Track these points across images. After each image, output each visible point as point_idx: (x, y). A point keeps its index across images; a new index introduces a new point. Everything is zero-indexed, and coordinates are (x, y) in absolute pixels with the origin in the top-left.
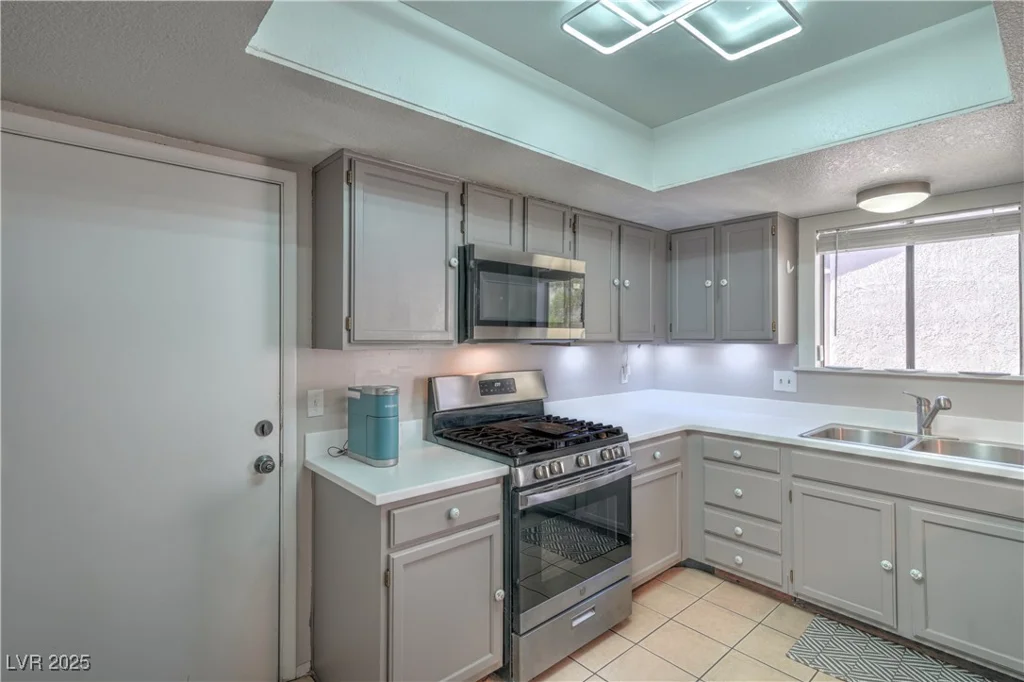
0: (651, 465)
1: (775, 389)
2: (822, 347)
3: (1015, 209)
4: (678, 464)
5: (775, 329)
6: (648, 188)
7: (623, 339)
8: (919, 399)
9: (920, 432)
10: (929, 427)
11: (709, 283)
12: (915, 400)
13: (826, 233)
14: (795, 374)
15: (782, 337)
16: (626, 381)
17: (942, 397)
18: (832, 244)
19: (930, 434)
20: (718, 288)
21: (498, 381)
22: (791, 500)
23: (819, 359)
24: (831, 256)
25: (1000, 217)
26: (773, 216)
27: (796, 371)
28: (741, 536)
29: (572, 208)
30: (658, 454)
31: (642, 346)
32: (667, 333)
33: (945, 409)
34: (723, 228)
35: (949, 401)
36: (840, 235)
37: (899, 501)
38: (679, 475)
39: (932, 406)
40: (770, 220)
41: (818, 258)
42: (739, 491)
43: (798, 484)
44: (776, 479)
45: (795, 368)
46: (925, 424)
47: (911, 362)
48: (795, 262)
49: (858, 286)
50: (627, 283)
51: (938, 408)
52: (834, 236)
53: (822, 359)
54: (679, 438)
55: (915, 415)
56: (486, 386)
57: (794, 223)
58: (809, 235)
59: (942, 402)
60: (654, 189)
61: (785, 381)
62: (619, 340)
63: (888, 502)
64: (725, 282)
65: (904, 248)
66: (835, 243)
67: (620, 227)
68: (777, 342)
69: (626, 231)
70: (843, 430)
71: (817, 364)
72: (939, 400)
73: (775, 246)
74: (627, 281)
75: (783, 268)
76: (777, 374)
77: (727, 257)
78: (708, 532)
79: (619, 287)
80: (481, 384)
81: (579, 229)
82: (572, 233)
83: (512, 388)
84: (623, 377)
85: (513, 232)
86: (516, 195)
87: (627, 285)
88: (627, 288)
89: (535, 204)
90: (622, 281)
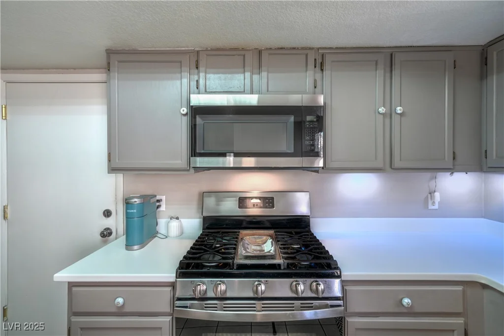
7: (397, 163)
16: (436, 207)
21: (257, 198)
29: (318, 49)
30: (407, 301)
31: (454, 174)
50: (399, 110)
54: (460, 288)
56: (244, 201)
69: (398, 57)
74: (399, 108)
79: (390, 115)
80: (241, 200)
81: (327, 66)
82: (320, 70)
83: (271, 205)
84: (430, 202)
85: (246, 80)
86: (249, 50)
87: (399, 112)
88: (401, 115)
89: (270, 54)
90: (393, 108)
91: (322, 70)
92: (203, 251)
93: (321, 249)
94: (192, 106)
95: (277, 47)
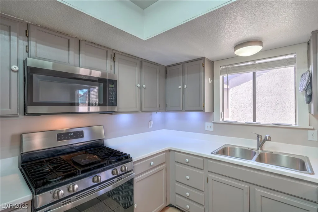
0: (149, 168)
1: (206, 130)
2: (222, 113)
3: (293, 56)
4: (164, 165)
5: (204, 107)
6: (142, 39)
7: (143, 109)
8: (258, 135)
9: (258, 149)
10: (262, 147)
11: (180, 87)
12: (256, 135)
13: (224, 67)
14: (213, 124)
15: (207, 109)
16: (151, 127)
17: (267, 136)
18: (226, 71)
19: (262, 150)
20: (183, 89)
21: (71, 133)
22: (208, 182)
23: (221, 118)
24: (225, 76)
25: (288, 59)
26: (203, 58)
27: (213, 123)
28: (188, 196)
29: (112, 49)
30: (152, 163)
31: (157, 113)
32: (165, 107)
33: (268, 141)
34: (185, 64)
35: (270, 137)
36: (229, 68)
37: (251, 186)
38: (164, 170)
39: (263, 139)
40: (202, 61)
41: (221, 77)
42: (188, 177)
43: (211, 176)
44: (202, 172)
45: (213, 122)
46: (260, 146)
47: (254, 119)
48: (213, 79)
49: (238, 91)
50: (144, 86)
51: (266, 140)
52: (227, 68)
53: (223, 118)
54: (165, 153)
55: (256, 141)
56: (62, 136)
57: (212, 63)
58: (218, 68)
59: (267, 138)
60: (144, 38)
61: (209, 127)
62: (141, 111)
63: (246, 186)
64: (185, 86)
65: (252, 73)
66: (227, 71)
67: (141, 62)
68: (205, 112)
69: (143, 63)
70: (229, 148)
71: (221, 120)
72: (266, 137)
73: (204, 72)
74: (144, 85)
75: (207, 81)
76: (207, 124)
77: (187, 76)
78: (177, 193)
79: (141, 88)
80: (59, 135)
81: (117, 60)
82: (113, 61)
83: (81, 135)
84: (150, 125)
85: (70, 56)
86: (73, 38)
87: (144, 87)
88: (145, 88)
89: (86, 44)
90: (142, 85)
91: (114, 61)
92: (47, 173)
93: (118, 152)
94: (27, 66)
95: (91, 41)
